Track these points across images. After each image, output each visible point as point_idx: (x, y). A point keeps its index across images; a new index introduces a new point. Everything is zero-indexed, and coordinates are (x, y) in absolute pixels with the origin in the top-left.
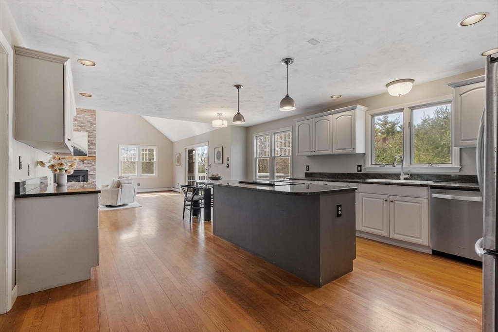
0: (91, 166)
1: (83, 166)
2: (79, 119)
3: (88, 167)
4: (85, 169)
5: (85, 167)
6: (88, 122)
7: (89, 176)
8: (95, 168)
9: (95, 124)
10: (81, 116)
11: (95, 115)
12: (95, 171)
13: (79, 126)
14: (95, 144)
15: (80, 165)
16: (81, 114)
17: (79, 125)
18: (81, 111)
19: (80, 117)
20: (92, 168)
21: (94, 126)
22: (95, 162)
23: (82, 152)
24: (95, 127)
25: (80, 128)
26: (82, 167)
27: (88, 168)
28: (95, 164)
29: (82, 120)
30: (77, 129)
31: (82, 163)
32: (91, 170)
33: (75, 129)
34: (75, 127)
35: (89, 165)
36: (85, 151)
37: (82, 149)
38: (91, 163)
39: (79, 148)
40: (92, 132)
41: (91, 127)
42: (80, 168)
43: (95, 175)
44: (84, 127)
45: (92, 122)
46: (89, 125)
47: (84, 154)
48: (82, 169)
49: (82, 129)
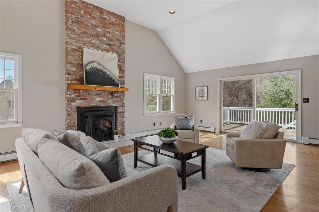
0: (119, 101)
1: (112, 101)
2: (108, 35)
3: (117, 101)
4: (114, 105)
5: (114, 101)
6: (117, 40)
7: (118, 114)
8: (124, 103)
9: (124, 44)
10: (110, 30)
11: (124, 31)
12: (123, 108)
13: (108, 45)
14: (124, 71)
15: (109, 99)
16: (109, 28)
17: (108, 42)
18: (111, 24)
19: (108, 32)
20: (121, 104)
21: (123, 46)
22: (124, 95)
23: (114, 81)
24: (123, 49)
25: (108, 47)
26: (111, 102)
27: (117, 103)
28: (124, 97)
29: (111, 36)
30: (106, 48)
31: (110, 96)
32: (120, 106)
33: (103, 48)
34: (104, 46)
35: (118, 99)
36: (116, 80)
37: (113, 77)
38: (120, 97)
39: (110, 75)
40: (121, 55)
41: (119, 48)
42: (108, 104)
43: (124, 113)
44: (112, 47)
45: (121, 41)
46: (118, 45)
47: (116, 83)
48: (111, 105)
49: (111, 49)
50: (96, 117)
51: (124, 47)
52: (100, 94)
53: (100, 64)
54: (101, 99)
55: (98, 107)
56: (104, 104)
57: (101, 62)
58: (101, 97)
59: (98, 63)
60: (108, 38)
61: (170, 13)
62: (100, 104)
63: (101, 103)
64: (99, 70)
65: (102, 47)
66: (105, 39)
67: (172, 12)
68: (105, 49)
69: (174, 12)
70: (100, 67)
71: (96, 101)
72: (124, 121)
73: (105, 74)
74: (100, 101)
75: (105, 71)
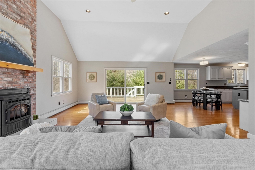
0: (31, 82)
1: (23, 81)
3: (28, 82)
4: (26, 86)
5: (25, 82)
6: (29, 13)
8: (35, 85)
9: (35, 21)
11: (35, 7)
12: (35, 90)
13: (19, 15)
14: (36, 50)
15: (19, 80)
17: (19, 12)
20: (33, 85)
21: (35, 23)
22: (35, 76)
24: (35, 26)
25: (19, 18)
26: (22, 83)
27: (29, 85)
28: (35, 78)
29: (22, 6)
30: (17, 18)
31: (21, 76)
32: (32, 88)
33: (13, 17)
34: (13, 14)
35: (30, 80)
36: (31, 58)
37: (27, 55)
38: (32, 78)
39: (24, 52)
40: (33, 32)
41: (31, 23)
42: (19, 85)
43: (35, 94)
44: (24, 20)
45: (33, 17)
46: (30, 20)
47: (31, 62)
48: (22, 86)
49: (22, 22)
50: (9, 102)
51: (36, 25)
52: (9, 73)
53: (12, 37)
54: (10, 79)
55: (6, 89)
56: (14, 86)
57: (12, 34)
58: (10, 77)
59: (8, 33)
60: (18, 8)
61: (86, 11)
62: (8, 86)
63: (10, 84)
64: (10, 43)
65: (12, 15)
66: (14, 6)
67: (88, 11)
68: (15, 19)
69: (90, 12)
70: (11, 40)
71: (3, 82)
72: (36, 104)
73: (17, 49)
74: (9, 82)
75: (18, 46)
